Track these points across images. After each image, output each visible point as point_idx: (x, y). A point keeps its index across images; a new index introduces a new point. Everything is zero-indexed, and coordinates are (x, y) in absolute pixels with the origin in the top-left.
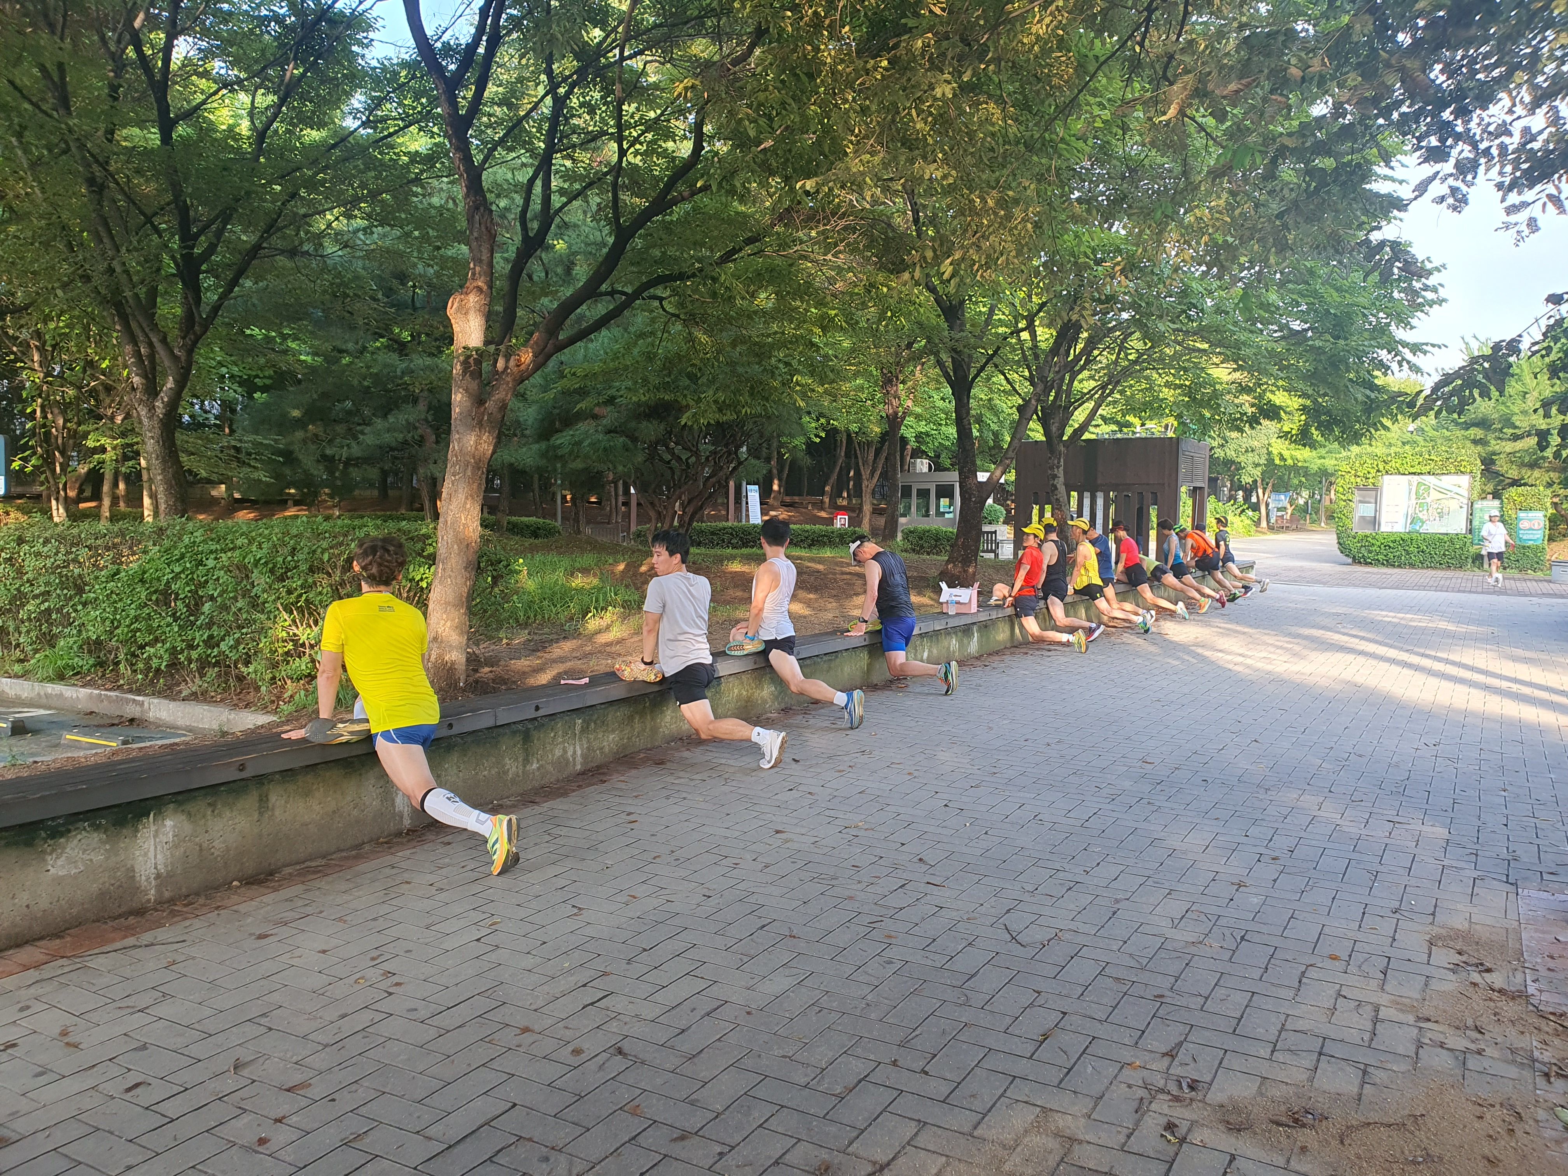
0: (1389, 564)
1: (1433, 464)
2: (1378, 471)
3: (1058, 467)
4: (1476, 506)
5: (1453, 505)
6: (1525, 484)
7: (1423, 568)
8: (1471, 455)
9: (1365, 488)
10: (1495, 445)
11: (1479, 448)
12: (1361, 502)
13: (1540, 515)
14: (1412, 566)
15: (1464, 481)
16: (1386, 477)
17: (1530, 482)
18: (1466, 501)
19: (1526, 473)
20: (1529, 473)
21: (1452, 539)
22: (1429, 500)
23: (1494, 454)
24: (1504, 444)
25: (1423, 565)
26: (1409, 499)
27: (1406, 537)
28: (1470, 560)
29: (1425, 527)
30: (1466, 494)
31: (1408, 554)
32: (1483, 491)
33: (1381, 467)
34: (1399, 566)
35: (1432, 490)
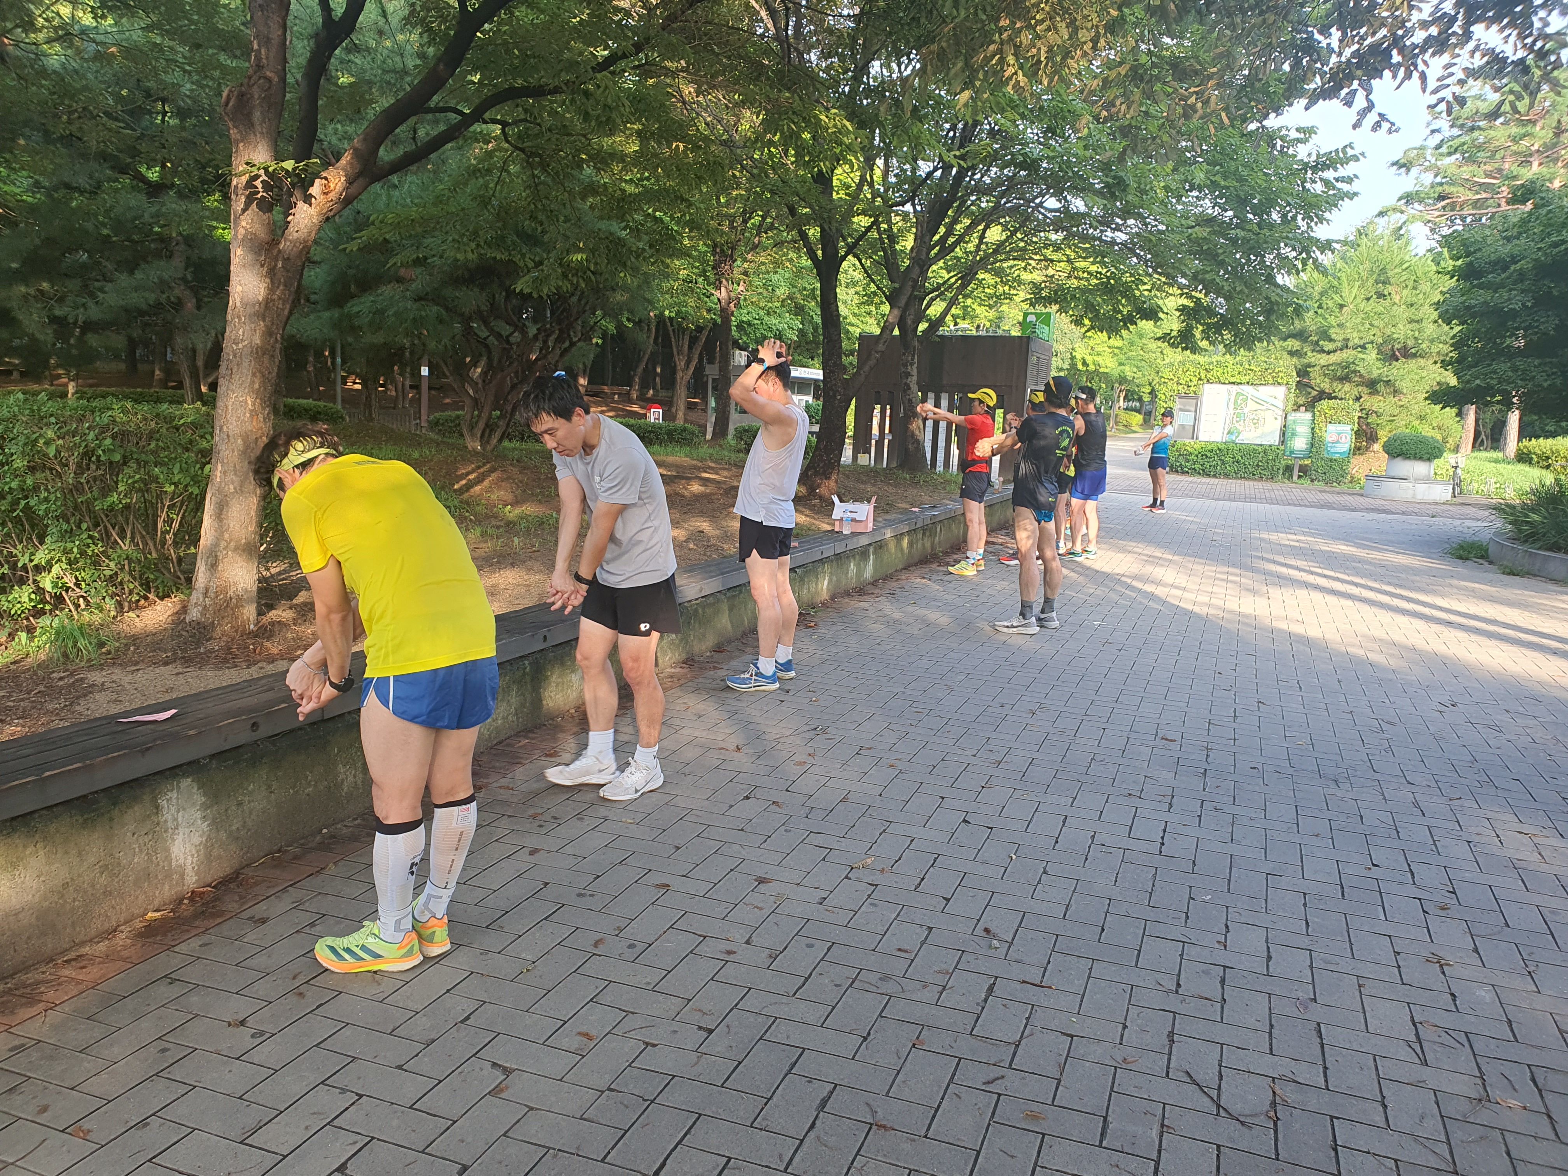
0: (1205, 473)
1: (1252, 374)
2: (1200, 379)
3: (912, 365)
4: (1289, 418)
5: (1269, 415)
6: (1335, 398)
7: (1237, 478)
8: (1287, 366)
9: (1186, 396)
10: (1312, 357)
11: (1295, 360)
12: (1181, 410)
13: (1348, 428)
14: (1227, 476)
15: (1281, 391)
16: (1207, 386)
17: (1340, 395)
18: (1280, 413)
19: (1337, 386)
20: (1340, 386)
21: (1266, 450)
22: (1246, 410)
23: (1309, 366)
24: (1319, 356)
25: (1237, 476)
26: (1228, 408)
27: (1222, 447)
28: (1281, 471)
29: (1240, 437)
30: (1281, 405)
31: (1223, 463)
32: (1296, 404)
33: (1203, 376)
34: (1215, 476)
35: (1249, 401)
